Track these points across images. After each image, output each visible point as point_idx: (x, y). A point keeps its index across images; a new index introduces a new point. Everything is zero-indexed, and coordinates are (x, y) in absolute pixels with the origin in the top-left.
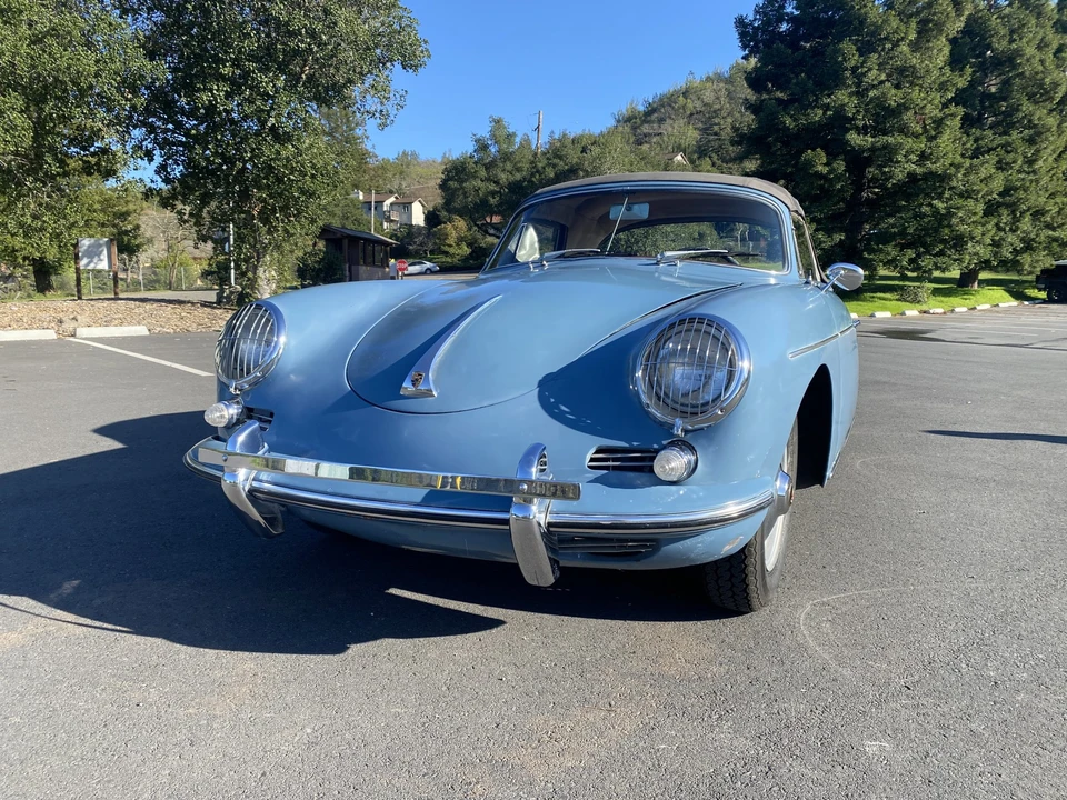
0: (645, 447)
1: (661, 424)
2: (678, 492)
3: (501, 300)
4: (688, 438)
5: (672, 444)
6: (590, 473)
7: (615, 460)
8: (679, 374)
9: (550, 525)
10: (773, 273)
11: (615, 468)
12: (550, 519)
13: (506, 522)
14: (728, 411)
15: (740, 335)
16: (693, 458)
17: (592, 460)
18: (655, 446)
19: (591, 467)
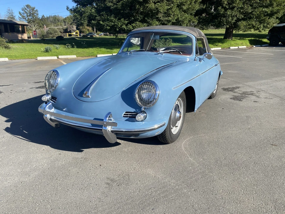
0: (136, 112)
2: (142, 123)
3: (111, 69)
4: (145, 110)
5: (141, 112)
6: (123, 118)
7: (130, 115)
8: (145, 95)
10: (188, 56)
11: (129, 117)
12: (112, 130)
13: (102, 130)
14: (153, 104)
15: (158, 86)
16: (145, 115)
17: (124, 115)
18: (138, 112)
19: (123, 116)
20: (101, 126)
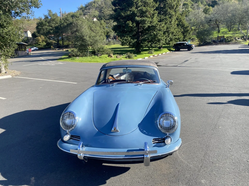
0: (162, 138)
1: (163, 133)
2: (169, 146)
4: (169, 136)
5: (167, 137)
6: (153, 144)
7: (156, 141)
9: (151, 157)
11: (157, 143)
13: (143, 158)
14: (176, 130)
16: (170, 139)
17: (153, 141)
18: (164, 137)
19: (153, 143)
20: (143, 155)
